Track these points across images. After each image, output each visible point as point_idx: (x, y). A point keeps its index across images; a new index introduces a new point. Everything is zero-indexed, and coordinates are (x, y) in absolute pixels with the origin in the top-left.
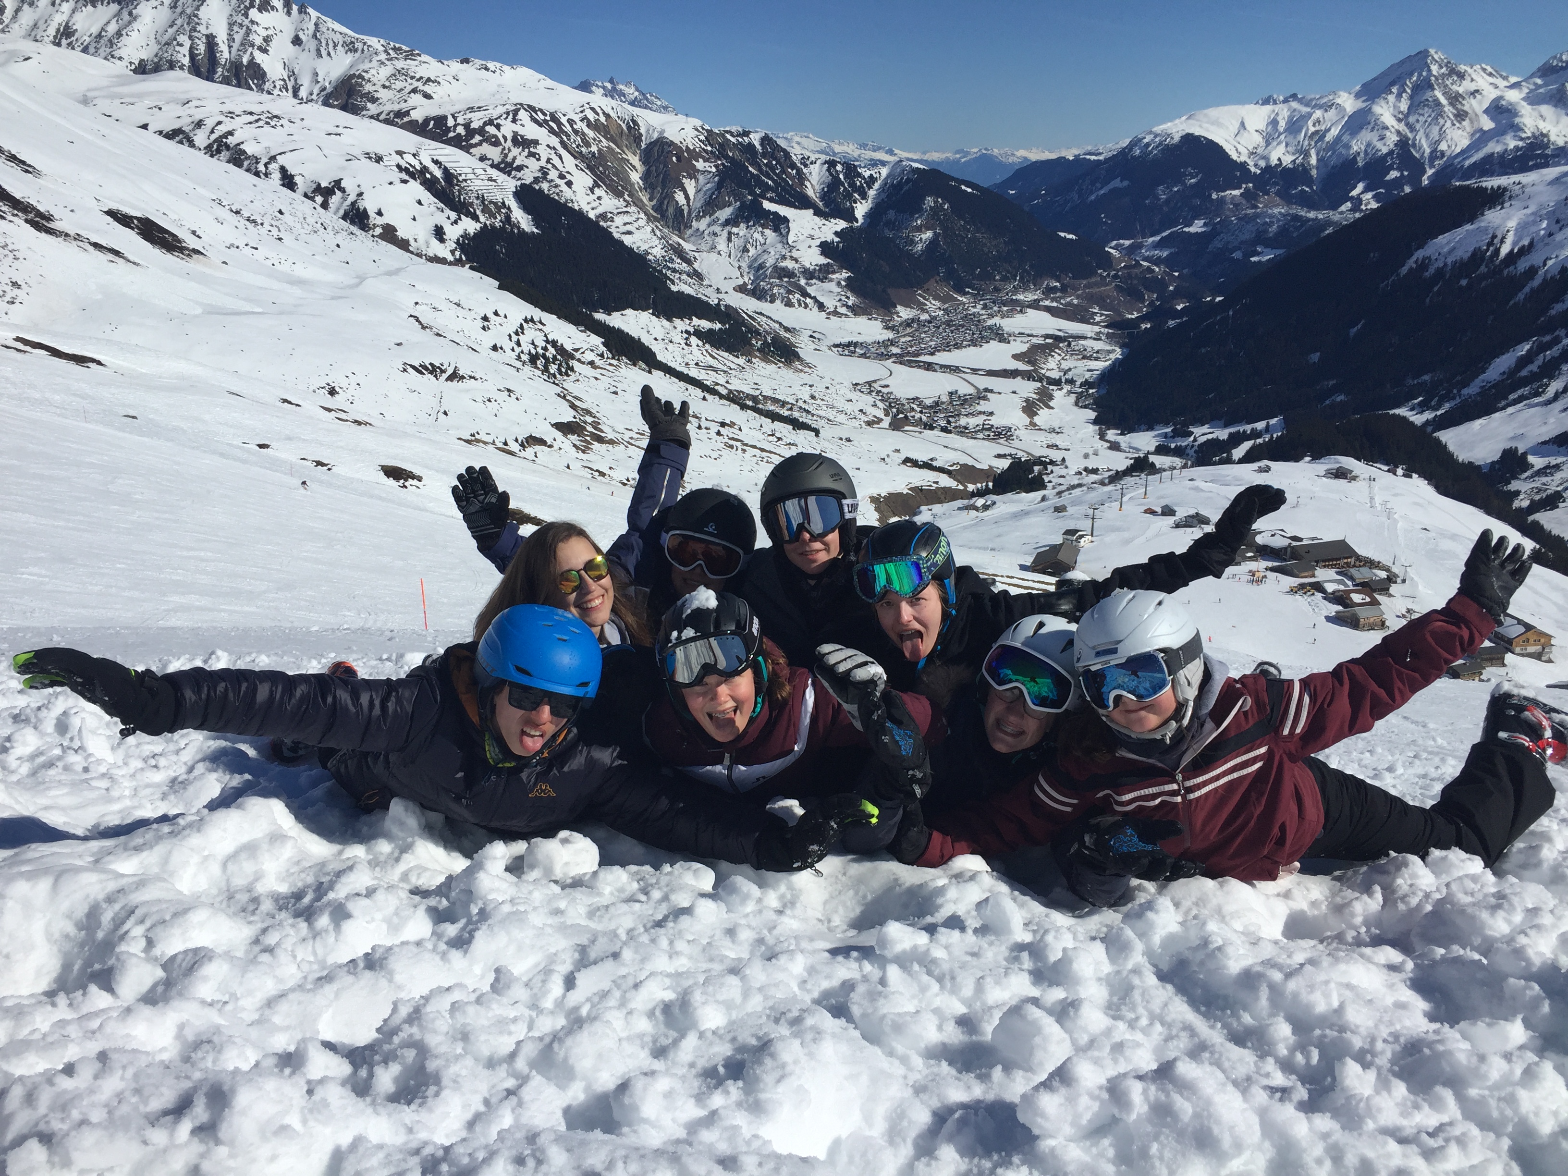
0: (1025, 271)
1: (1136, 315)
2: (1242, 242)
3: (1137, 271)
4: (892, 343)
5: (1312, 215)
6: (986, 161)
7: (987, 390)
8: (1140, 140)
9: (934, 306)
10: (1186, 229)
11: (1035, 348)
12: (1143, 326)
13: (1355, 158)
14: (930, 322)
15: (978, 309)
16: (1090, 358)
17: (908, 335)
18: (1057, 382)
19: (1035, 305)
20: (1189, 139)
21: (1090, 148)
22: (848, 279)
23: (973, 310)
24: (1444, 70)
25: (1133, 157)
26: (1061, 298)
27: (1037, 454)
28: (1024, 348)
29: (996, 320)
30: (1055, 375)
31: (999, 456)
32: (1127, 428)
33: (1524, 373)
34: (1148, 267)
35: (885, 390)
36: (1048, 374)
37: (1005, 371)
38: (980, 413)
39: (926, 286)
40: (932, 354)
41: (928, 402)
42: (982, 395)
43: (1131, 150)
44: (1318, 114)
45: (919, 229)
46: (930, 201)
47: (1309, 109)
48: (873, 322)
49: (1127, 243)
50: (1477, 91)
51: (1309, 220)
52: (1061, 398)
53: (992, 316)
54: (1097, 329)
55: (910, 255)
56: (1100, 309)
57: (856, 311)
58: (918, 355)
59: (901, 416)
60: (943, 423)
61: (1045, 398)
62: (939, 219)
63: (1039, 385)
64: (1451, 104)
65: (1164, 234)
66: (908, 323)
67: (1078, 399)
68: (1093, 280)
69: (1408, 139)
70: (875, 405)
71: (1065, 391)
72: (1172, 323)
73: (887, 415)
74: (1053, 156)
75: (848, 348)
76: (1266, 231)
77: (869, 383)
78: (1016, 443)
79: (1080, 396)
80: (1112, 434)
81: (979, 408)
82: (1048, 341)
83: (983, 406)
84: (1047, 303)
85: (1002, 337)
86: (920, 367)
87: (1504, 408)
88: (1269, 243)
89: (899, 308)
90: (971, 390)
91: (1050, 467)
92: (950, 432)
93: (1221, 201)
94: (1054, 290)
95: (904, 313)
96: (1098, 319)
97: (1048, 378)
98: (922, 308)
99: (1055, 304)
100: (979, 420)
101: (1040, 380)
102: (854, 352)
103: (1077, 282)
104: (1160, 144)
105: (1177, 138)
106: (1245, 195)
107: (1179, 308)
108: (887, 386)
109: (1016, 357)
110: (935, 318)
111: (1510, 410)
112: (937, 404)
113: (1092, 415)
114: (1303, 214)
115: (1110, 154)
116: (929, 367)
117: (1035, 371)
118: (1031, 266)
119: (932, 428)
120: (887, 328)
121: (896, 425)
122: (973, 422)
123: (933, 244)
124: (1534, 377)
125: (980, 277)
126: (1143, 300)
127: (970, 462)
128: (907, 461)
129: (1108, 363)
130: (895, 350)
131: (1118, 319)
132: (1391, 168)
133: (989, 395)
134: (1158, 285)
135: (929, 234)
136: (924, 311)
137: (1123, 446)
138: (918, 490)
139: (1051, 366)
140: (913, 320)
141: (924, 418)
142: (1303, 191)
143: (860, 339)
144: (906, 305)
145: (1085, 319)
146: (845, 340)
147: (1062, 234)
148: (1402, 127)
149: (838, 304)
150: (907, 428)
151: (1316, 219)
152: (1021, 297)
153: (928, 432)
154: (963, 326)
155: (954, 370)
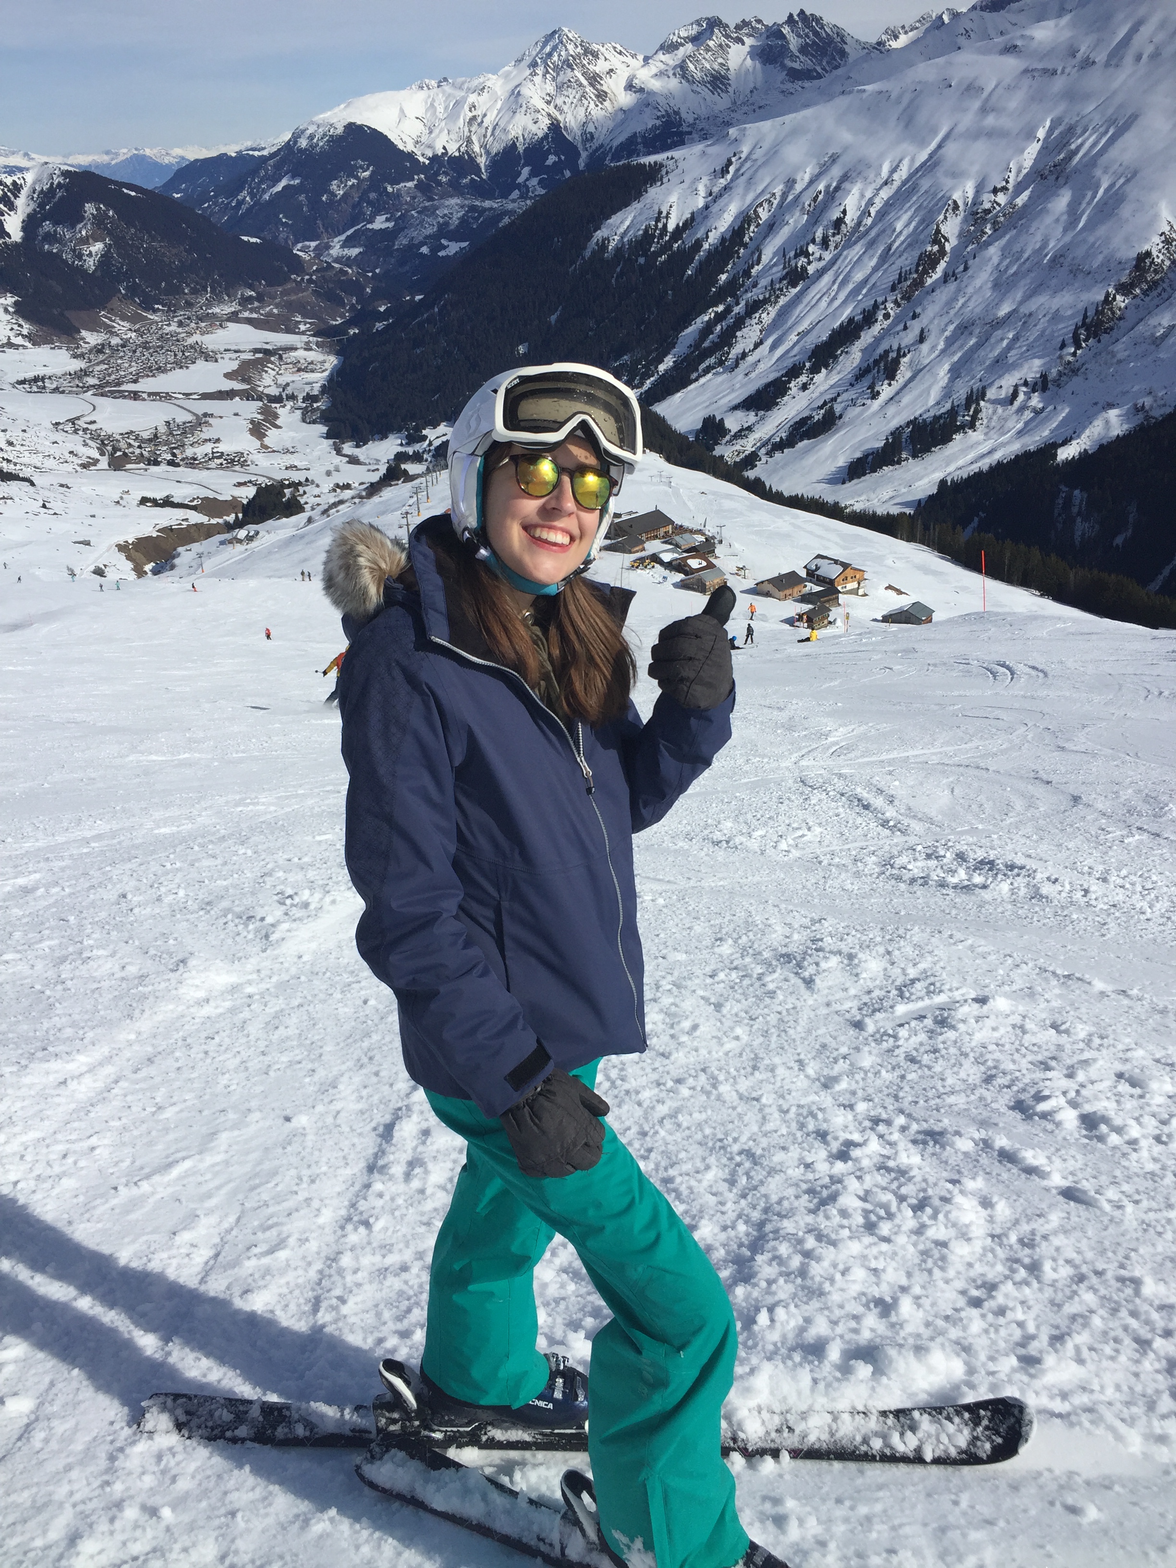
0: (214, 281)
1: (340, 321)
2: (426, 237)
3: (330, 273)
4: (83, 373)
5: (487, 204)
6: (139, 161)
7: (205, 415)
8: (303, 131)
9: (122, 327)
10: (369, 226)
11: (245, 365)
12: (351, 332)
13: (514, 144)
14: (123, 346)
15: (174, 327)
16: (305, 370)
17: (102, 362)
18: (278, 399)
19: (234, 317)
20: (352, 128)
21: (249, 144)
22: (16, 303)
23: (167, 329)
24: (579, 50)
25: (300, 150)
26: (259, 308)
27: (279, 478)
28: (234, 366)
29: (196, 338)
30: (274, 391)
31: (240, 484)
32: (361, 441)
33: (706, 344)
34: (341, 269)
35: (90, 427)
36: (266, 391)
37: (220, 392)
38: (206, 441)
39: (109, 306)
40: (135, 381)
41: (146, 435)
42: (201, 421)
43: (296, 142)
44: (472, 98)
45: (85, 241)
46: (90, 208)
47: (463, 94)
48: (57, 351)
49: (313, 244)
50: (611, 70)
51: (485, 210)
52: (286, 414)
53: (189, 334)
54: (305, 338)
55: (81, 271)
56: (304, 316)
57: (34, 340)
58: (119, 384)
59: (119, 454)
60: (169, 457)
61: (270, 417)
62: (106, 228)
63: (260, 404)
64: (591, 85)
65: (349, 233)
66: (99, 349)
67: (304, 415)
68: (289, 286)
69: (558, 122)
70: (86, 445)
71: (288, 407)
72: (379, 326)
73: (102, 454)
74: (214, 154)
75: (36, 383)
76: (446, 224)
77: (72, 421)
78: (252, 469)
79: (305, 412)
80: (348, 448)
81: (204, 436)
82: (260, 355)
83: (207, 433)
84: (246, 314)
85: (209, 356)
86: (125, 397)
87: (696, 380)
88: (454, 236)
89: (84, 333)
90: (189, 417)
91: (301, 489)
92: (178, 465)
93: (398, 195)
94: (250, 299)
95: (92, 338)
96: (302, 327)
97: (268, 396)
98: (111, 332)
99: (255, 316)
100: (208, 448)
101: (260, 399)
102: (44, 387)
103: (271, 290)
104: (325, 135)
105: (340, 130)
106: (419, 186)
107: (382, 309)
108: (94, 422)
109: (228, 376)
110: (128, 340)
111: (702, 380)
112: (156, 436)
113: (324, 429)
114: (477, 203)
115: (274, 149)
116: (135, 396)
117: (252, 389)
118: (220, 276)
119: (156, 463)
120: (75, 356)
121: (118, 463)
122: (201, 451)
123: (105, 259)
124: (716, 347)
125: (167, 292)
126: (343, 305)
127: (211, 495)
128: (144, 501)
129: (326, 373)
130: (91, 381)
131: (323, 326)
132: (548, 152)
133: (211, 420)
134: (353, 287)
135: (97, 247)
136: (113, 334)
137: (362, 458)
138: (168, 530)
139: (268, 383)
140: (103, 345)
141: (146, 454)
142: (472, 180)
143: (47, 372)
144: (92, 330)
145: (291, 329)
146: (30, 375)
147: (245, 238)
148: (551, 109)
149: (11, 334)
150: (129, 466)
151: (491, 209)
152: (216, 310)
153: (153, 469)
154: (162, 347)
155: (166, 397)
